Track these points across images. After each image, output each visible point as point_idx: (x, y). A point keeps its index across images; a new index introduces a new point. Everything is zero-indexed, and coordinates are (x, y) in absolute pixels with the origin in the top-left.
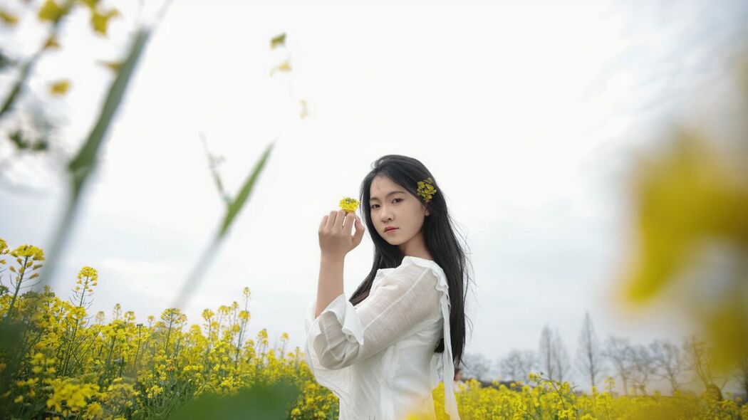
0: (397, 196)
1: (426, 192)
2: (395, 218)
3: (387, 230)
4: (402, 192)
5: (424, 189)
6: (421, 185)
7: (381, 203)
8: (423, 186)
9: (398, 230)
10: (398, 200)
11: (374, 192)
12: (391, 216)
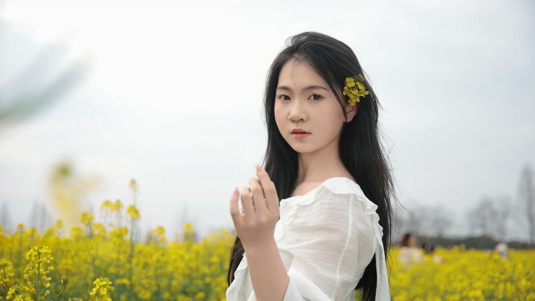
0: (317, 92)
1: (355, 92)
2: (308, 119)
3: (295, 132)
4: (324, 89)
5: (353, 88)
6: (350, 82)
7: (293, 96)
8: (353, 84)
9: (310, 136)
10: (317, 97)
11: (284, 80)
12: (303, 116)
